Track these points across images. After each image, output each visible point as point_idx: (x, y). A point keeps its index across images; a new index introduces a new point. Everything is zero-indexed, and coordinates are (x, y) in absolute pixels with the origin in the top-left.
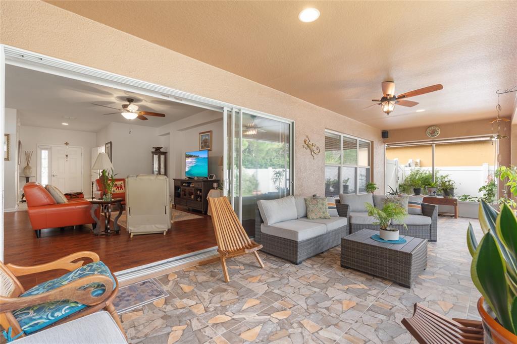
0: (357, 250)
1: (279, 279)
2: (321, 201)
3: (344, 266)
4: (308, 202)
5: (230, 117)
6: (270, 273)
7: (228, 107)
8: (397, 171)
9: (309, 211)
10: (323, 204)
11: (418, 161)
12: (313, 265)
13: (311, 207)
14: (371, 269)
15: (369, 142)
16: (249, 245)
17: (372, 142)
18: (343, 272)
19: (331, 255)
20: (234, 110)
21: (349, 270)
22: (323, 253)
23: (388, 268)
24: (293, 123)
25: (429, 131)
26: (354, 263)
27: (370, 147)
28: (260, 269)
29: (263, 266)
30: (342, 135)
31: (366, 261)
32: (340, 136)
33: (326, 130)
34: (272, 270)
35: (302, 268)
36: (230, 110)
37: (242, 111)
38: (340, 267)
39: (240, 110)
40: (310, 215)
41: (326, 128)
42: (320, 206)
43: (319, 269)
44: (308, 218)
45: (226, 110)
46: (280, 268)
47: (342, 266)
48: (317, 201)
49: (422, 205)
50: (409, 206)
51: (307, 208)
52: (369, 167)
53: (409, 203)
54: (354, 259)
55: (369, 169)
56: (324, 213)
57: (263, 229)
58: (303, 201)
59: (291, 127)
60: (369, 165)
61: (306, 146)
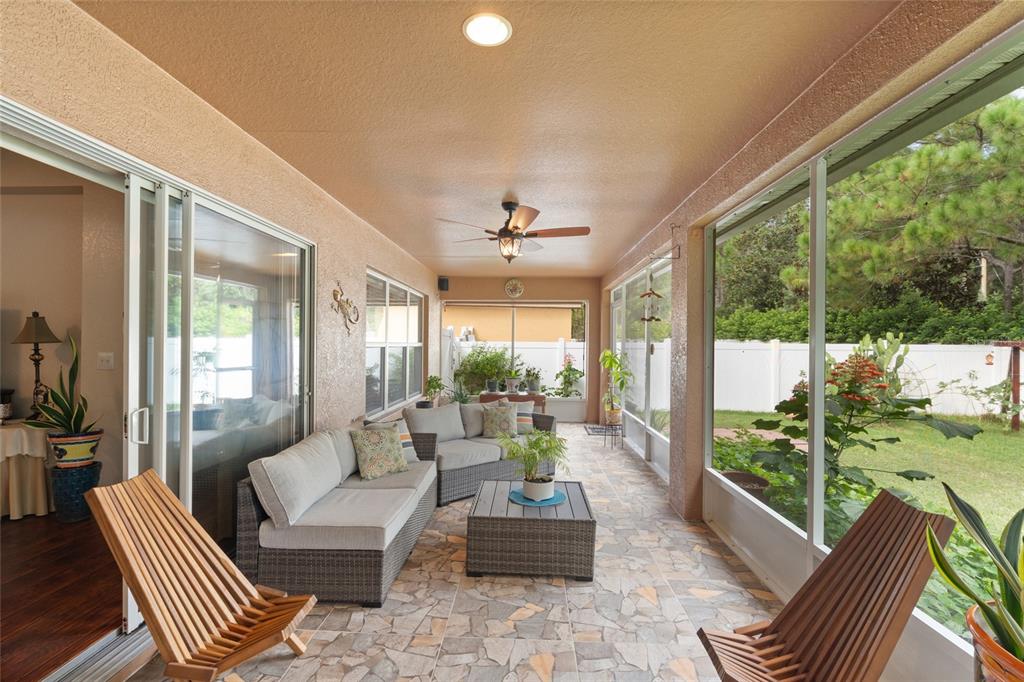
0: (503, 534)
1: (366, 670)
2: (386, 434)
3: (473, 573)
4: (358, 441)
5: (149, 212)
6: (333, 662)
7: (144, 175)
8: (452, 349)
9: (365, 460)
10: (392, 441)
11: (471, 329)
12: (412, 593)
13: (368, 451)
14: (528, 566)
15: (422, 296)
16: (254, 604)
17: (426, 297)
18: (480, 589)
19: (428, 552)
20: (168, 191)
21: (485, 578)
22: (411, 553)
23: (558, 556)
24: (312, 248)
25: (509, 286)
26: (494, 562)
27: (423, 306)
28: (295, 662)
29: (303, 647)
30: (389, 281)
31: (519, 552)
32: (384, 283)
33: (369, 272)
34: (329, 650)
35: (398, 612)
36: (149, 186)
37: (195, 199)
38: (466, 577)
39: (187, 194)
40: (369, 471)
41: (368, 267)
42: (388, 445)
43: (432, 600)
44: (361, 479)
45: (136, 184)
46: (344, 633)
47: (469, 574)
48: (379, 434)
49: (533, 416)
50: (518, 420)
51: (356, 455)
52: (420, 344)
53: (519, 415)
54: (495, 553)
55: (420, 348)
56: (396, 460)
57: (268, 537)
58: (347, 439)
59: (307, 256)
60: (420, 341)
61: (336, 305)
